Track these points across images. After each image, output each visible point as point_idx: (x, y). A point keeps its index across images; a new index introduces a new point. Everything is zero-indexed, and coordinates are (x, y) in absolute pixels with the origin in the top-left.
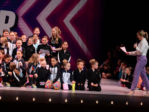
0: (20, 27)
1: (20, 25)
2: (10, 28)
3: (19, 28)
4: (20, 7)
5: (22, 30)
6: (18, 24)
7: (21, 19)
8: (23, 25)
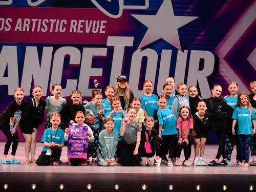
0: (222, 74)
1: (223, 72)
2: (207, 77)
3: (221, 77)
4: (221, 43)
5: (225, 79)
6: (219, 70)
7: (224, 61)
8: (226, 71)
